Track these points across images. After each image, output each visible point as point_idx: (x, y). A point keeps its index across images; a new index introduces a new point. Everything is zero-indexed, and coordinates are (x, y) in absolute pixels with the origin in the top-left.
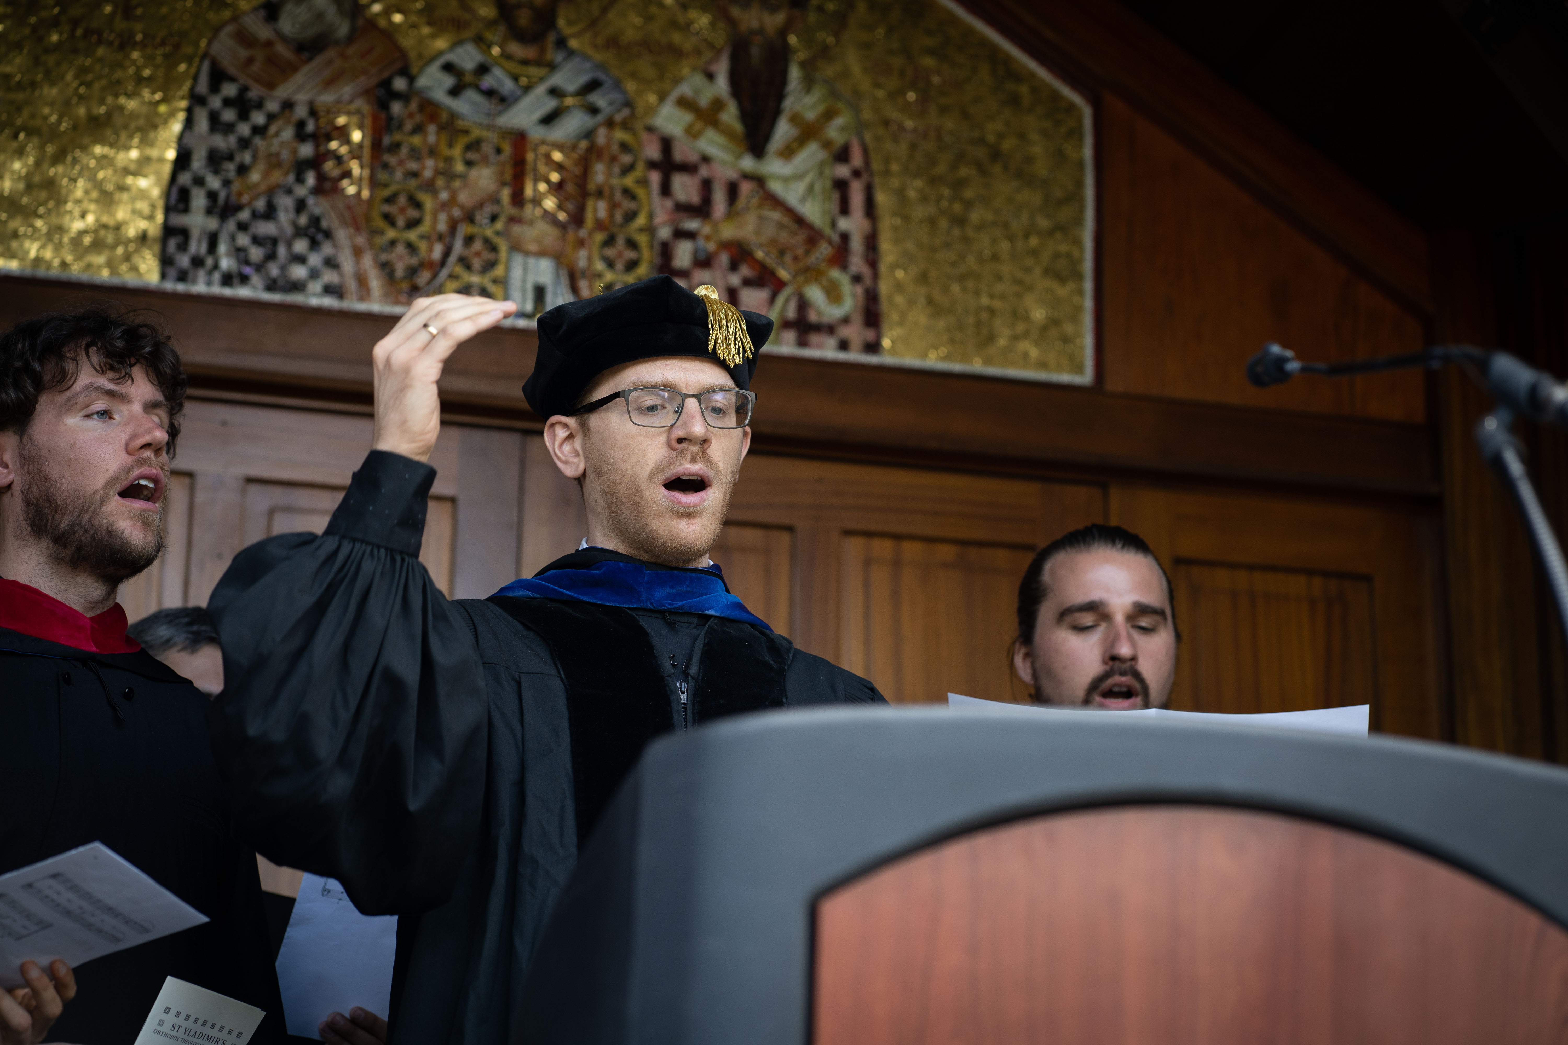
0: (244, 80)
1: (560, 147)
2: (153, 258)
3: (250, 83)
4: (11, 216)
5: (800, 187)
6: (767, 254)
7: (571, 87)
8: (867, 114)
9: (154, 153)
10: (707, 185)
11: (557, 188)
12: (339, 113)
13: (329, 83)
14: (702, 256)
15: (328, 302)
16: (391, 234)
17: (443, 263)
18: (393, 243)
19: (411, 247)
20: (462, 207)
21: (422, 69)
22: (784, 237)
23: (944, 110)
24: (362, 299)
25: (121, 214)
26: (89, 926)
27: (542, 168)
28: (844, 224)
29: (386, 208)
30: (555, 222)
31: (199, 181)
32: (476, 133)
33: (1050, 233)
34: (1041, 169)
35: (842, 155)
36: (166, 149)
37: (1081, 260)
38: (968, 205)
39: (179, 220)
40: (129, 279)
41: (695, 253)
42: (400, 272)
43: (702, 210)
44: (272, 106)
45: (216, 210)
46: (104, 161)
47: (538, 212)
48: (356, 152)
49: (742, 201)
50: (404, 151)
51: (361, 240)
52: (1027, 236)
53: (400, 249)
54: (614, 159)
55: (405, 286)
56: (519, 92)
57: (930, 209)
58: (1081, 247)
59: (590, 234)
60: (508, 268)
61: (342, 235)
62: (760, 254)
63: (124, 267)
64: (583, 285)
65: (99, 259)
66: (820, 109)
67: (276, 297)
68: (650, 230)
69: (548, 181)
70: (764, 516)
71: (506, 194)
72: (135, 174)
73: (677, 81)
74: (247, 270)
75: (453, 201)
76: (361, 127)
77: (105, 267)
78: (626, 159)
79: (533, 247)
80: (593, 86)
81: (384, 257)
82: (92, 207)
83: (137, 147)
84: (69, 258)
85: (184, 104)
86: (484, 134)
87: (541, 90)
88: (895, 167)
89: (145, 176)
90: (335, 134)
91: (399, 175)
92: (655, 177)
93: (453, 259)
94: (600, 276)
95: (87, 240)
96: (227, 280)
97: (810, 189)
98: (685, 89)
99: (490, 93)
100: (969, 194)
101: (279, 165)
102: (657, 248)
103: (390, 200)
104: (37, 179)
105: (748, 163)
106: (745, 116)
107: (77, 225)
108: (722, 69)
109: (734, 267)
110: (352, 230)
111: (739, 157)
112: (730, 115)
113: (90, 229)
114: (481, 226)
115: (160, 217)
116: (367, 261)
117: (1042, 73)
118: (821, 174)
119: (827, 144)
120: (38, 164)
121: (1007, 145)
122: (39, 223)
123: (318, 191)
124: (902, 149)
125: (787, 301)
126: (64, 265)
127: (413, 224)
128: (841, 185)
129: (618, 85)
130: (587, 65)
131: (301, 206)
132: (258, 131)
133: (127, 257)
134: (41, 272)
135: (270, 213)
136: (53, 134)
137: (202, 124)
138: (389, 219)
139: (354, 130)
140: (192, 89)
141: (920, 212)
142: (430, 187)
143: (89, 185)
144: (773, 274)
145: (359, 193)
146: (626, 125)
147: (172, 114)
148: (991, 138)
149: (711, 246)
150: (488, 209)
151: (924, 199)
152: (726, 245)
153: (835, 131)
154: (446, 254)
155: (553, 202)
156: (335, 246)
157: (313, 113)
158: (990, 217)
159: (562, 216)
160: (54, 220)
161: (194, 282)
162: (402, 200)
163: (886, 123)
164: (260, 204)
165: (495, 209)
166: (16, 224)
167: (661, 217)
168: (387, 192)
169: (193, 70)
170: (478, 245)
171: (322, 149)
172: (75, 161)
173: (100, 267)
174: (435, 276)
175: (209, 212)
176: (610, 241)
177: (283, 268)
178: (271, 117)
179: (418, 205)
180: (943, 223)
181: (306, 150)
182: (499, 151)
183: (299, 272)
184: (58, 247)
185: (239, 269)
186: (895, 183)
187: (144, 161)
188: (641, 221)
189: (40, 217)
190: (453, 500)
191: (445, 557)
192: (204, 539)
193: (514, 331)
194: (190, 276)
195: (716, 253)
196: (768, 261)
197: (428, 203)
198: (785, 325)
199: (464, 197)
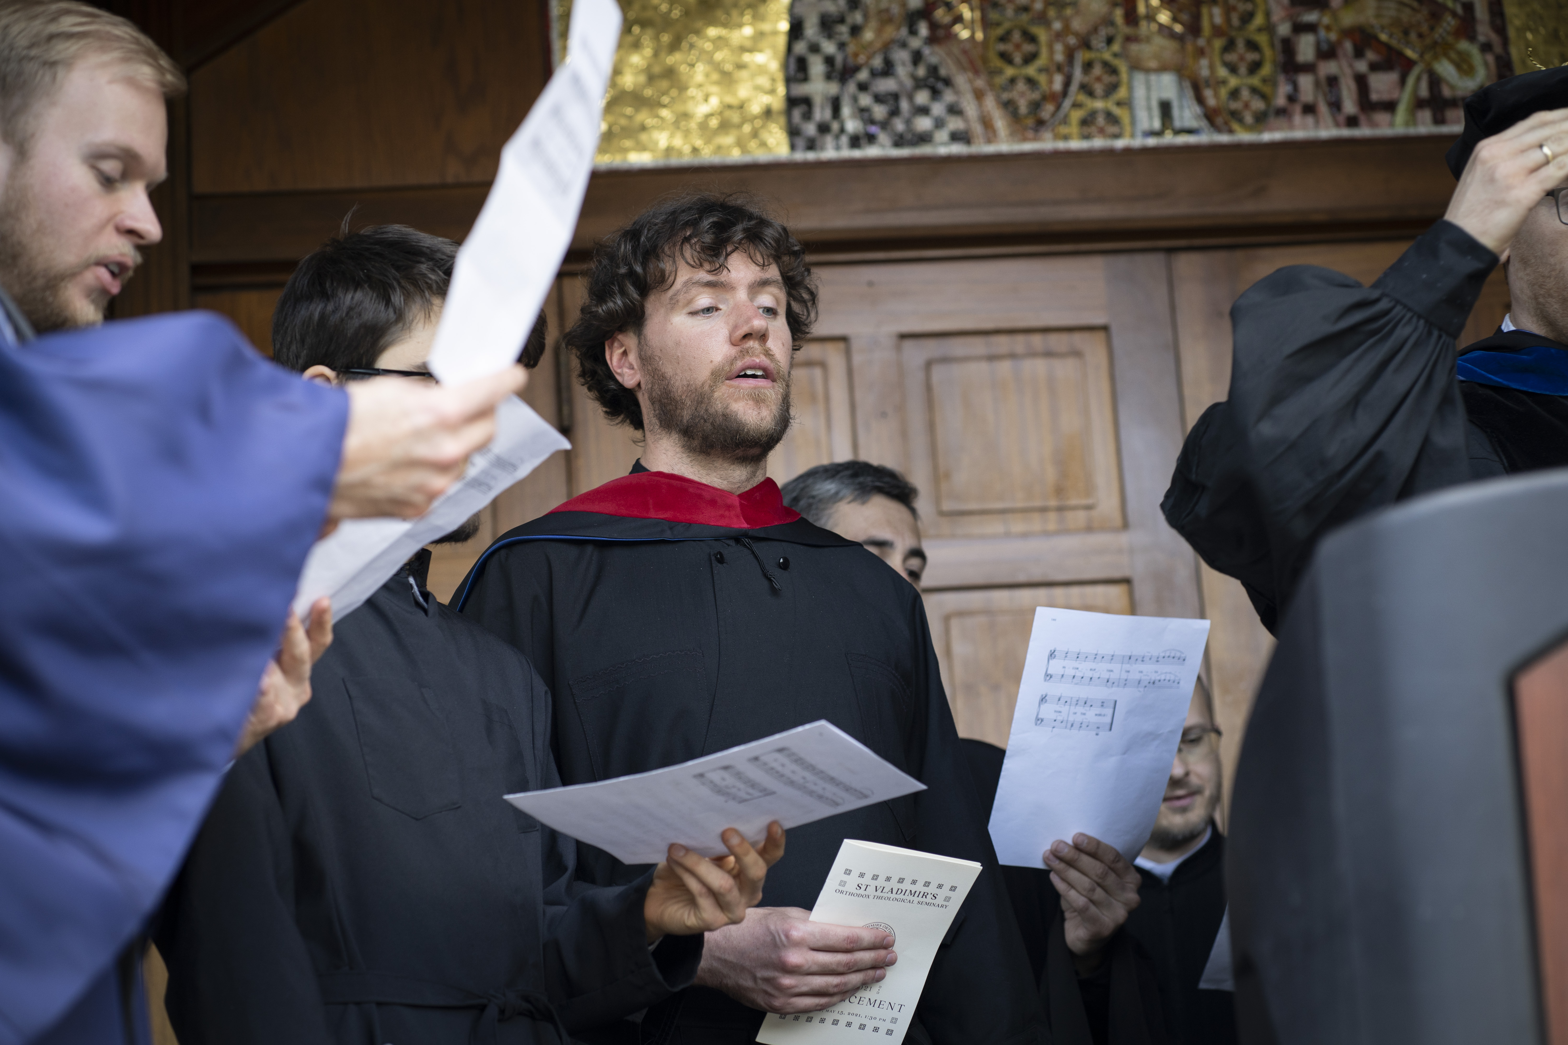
2: (781, 131)
4: (637, 110)
6: (1391, 36)
9: (766, 27)
15: (957, 149)
16: (1010, 71)
17: (1065, 93)
18: (1013, 81)
19: (1031, 82)
20: (1076, 34)
22: (1406, 15)
24: (989, 141)
25: (743, 92)
26: (811, 793)
29: (1002, 47)
30: (1172, 35)
31: (815, 48)
36: (777, 21)
39: (801, 90)
40: (761, 156)
42: (1023, 109)
45: (834, 74)
46: (720, 42)
47: (1154, 27)
51: (980, 83)
53: (1021, 86)
55: (1030, 122)
59: (1209, 41)
60: (1130, 89)
61: (961, 80)
62: (1384, 37)
63: (753, 144)
64: (1208, 93)
65: (728, 140)
68: (1269, 28)
71: (1119, 14)
72: (750, 50)
74: (873, 129)
75: (1067, 29)
77: (735, 147)
79: (1153, 64)
81: (1005, 96)
82: (714, 89)
83: (750, 24)
84: (699, 143)
89: (760, 51)
91: (1010, 12)
93: (1074, 87)
94: (1224, 82)
95: (714, 123)
96: (855, 142)
101: (890, 20)
102: (1278, 45)
103: (1004, 38)
104: (657, 69)
107: (701, 110)
109: (1359, 53)
110: (970, 75)
113: (716, 111)
114: (1098, 50)
115: (781, 90)
116: (990, 103)
120: (656, 54)
122: (665, 113)
123: (932, 40)
125: (1418, 79)
126: (695, 150)
127: (1030, 59)
131: (917, 57)
133: (755, 134)
134: (674, 161)
135: (888, 70)
136: (666, 23)
138: (1006, 57)
142: (1042, 19)
143: (708, 68)
144: (1401, 54)
145: (972, 37)
149: (1333, 36)
150: (1103, 32)
152: (1348, 33)
154: (1067, 84)
155: (1166, 15)
156: (957, 92)
159: (1178, 28)
160: (680, 108)
161: (823, 148)
162: (1017, 36)
164: (877, 62)
165: (1111, 31)
166: (643, 117)
167: (1278, 14)
168: (1000, 31)
170: (1097, 70)
172: (692, 46)
173: (729, 147)
174: (1058, 107)
175: (829, 77)
176: (1230, 46)
177: (908, 122)
179: (1033, 39)
183: (924, 124)
184: (687, 133)
185: (865, 129)
187: (760, 35)
188: (1259, 20)
189: (664, 106)
190: (1105, 328)
191: (1105, 386)
192: (866, 400)
193: (1145, 151)
194: (818, 143)
195: (1339, 42)
196: (1394, 43)
197: (1043, 35)
198: (1419, 104)
199: (1077, 24)
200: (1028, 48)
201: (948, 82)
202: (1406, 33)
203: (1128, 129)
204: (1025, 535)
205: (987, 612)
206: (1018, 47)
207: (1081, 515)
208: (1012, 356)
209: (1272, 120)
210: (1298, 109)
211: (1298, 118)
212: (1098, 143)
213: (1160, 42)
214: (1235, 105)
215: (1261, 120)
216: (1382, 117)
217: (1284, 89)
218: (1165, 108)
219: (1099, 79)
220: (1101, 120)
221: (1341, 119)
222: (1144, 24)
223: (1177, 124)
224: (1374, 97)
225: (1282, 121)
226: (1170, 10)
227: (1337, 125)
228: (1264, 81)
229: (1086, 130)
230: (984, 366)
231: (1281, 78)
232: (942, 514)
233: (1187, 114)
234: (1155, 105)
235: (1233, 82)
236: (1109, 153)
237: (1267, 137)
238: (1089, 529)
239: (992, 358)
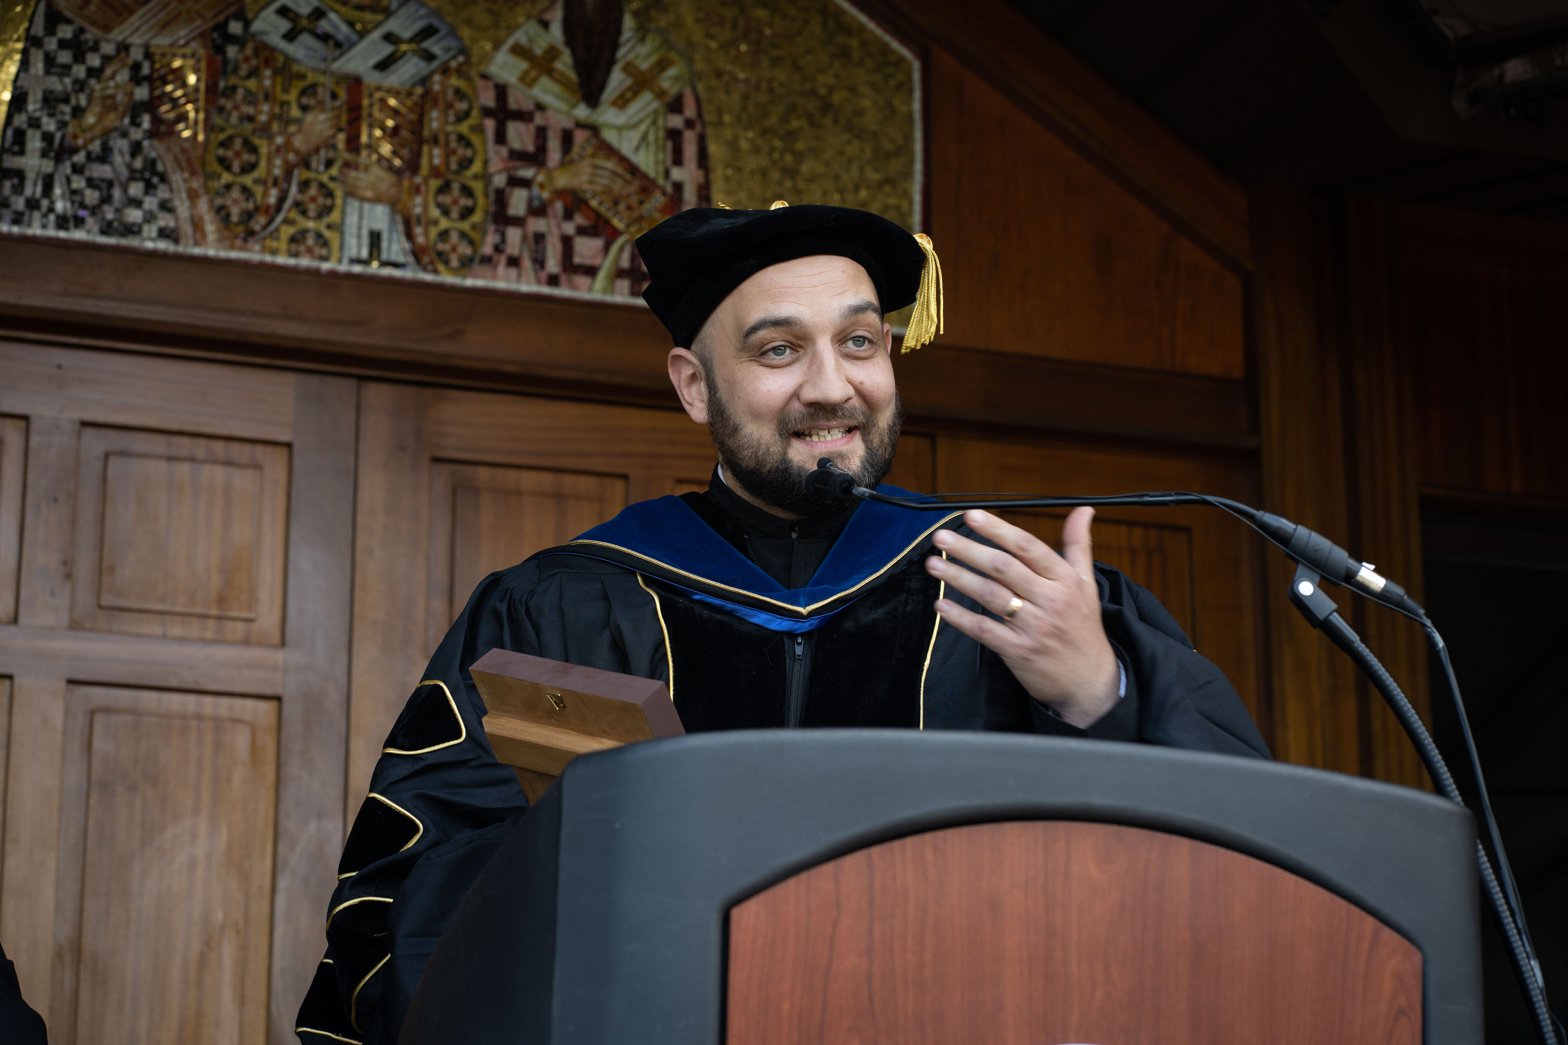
0: (79, 22)
1: (396, 94)
3: (86, 25)
5: (635, 136)
6: (601, 203)
7: (406, 34)
8: (700, 65)
10: (541, 133)
11: (393, 134)
12: (174, 56)
13: (164, 26)
14: (536, 203)
15: (163, 245)
16: (226, 178)
17: (279, 208)
18: (228, 187)
19: (246, 192)
20: (297, 152)
21: (257, 13)
22: (618, 186)
23: (775, 62)
24: (197, 244)
27: (377, 114)
28: (677, 174)
29: (221, 152)
30: (391, 168)
31: (34, 123)
32: (311, 78)
33: (880, 185)
34: (870, 121)
35: (675, 106)
37: (910, 213)
38: (800, 156)
39: (15, 163)
41: (530, 200)
42: (235, 218)
43: (537, 158)
44: (108, 48)
45: (51, 152)
47: (374, 157)
48: (191, 96)
49: (576, 149)
50: (240, 93)
51: (196, 184)
52: (857, 189)
53: (236, 193)
54: (450, 106)
55: (240, 230)
56: (354, 37)
57: (763, 161)
58: (911, 202)
59: (426, 180)
60: (343, 213)
61: (177, 178)
62: (594, 203)
64: (418, 230)
66: (654, 59)
67: (112, 241)
68: (485, 177)
69: (383, 128)
70: (599, 464)
71: (342, 137)
73: (512, 29)
74: (82, 213)
75: (288, 146)
76: (196, 71)
78: (463, 106)
79: (369, 194)
80: (428, 32)
81: (219, 201)
85: (20, 46)
86: (321, 79)
87: (376, 35)
88: (727, 118)
90: (170, 77)
91: (234, 120)
92: (490, 124)
93: (288, 204)
94: (436, 223)
96: (63, 222)
97: (644, 137)
98: (520, 37)
99: (325, 38)
100: (800, 146)
101: (114, 108)
102: (492, 196)
103: (225, 144)
105: (582, 112)
106: (578, 65)
108: (556, 17)
109: (568, 216)
110: (186, 175)
111: (574, 106)
112: (565, 63)
114: (316, 171)
116: (203, 205)
117: (871, 26)
118: (654, 123)
119: (660, 94)
121: (837, 98)
123: (151, 134)
124: (735, 99)
125: (621, 249)
127: (248, 168)
128: (674, 135)
129: (453, 32)
130: (423, 11)
131: (136, 149)
132: (93, 73)
135: (104, 156)
137: (38, 66)
138: (225, 163)
139: (189, 74)
140: (28, 30)
141: (752, 163)
142: (265, 131)
144: (607, 222)
145: (194, 137)
146: (460, 72)
147: (8, 56)
148: (823, 91)
149: (546, 195)
150: (324, 154)
151: (756, 150)
152: (560, 194)
153: (667, 81)
154: (282, 200)
155: (388, 148)
156: (171, 189)
157: (148, 55)
158: (820, 169)
159: (397, 162)
161: (30, 225)
162: (238, 144)
163: (719, 74)
164: (96, 147)
165: (331, 154)
167: (495, 165)
168: (222, 136)
169: (29, 12)
170: (313, 191)
171: (157, 92)
174: (271, 221)
175: (44, 154)
176: (445, 188)
177: (119, 211)
178: (107, 59)
179: (254, 150)
180: (775, 175)
181: (142, 93)
182: (334, 96)
183: (134, 215)
185: (74, 212)
186: (728, 133)
188: (476, 167)
190: (289, 445)
191: (281, 502)
192: (39, 482)
193: (349, 277)
194: (26, 218)
195: (551, 202)
196: (602, 210)
197: (264, 148)
198: (620, 274)
199: (298, 142)
200: (247, 157)
201: (163, 178)
202: (616, 203)
203: (335, 254)
204: (182, 640)
205: (133, 711)
206: (238, 154)
207: (241, 626)
208: (193, 460)
209: (476, 266)
210: (503, 259)
211: (501, 269)
212: (305, 262)
213: (377, 172)
214: (441, 247)
215: (466, 264)
216: (582, 280)
217: (491, 239)
218: (375, 238)
219: (313, 199)
220: (310, 241)
221: (543, 275)
222: (364, 153)
223: (384, 256)
224: (577, 260)
225: (485, 269)
226: (391, 144)
227: (538, 281)
228: (474, 227)
229: (294, 247)
230: (163, 465)
231: (491, 228)
232: (100, 607)
233: (395, 247)
234: (365, 233)
235: (444, 224)
236: (316, 273)
237: (469, 282)
238: (247, 642)
239: (170, 459)
